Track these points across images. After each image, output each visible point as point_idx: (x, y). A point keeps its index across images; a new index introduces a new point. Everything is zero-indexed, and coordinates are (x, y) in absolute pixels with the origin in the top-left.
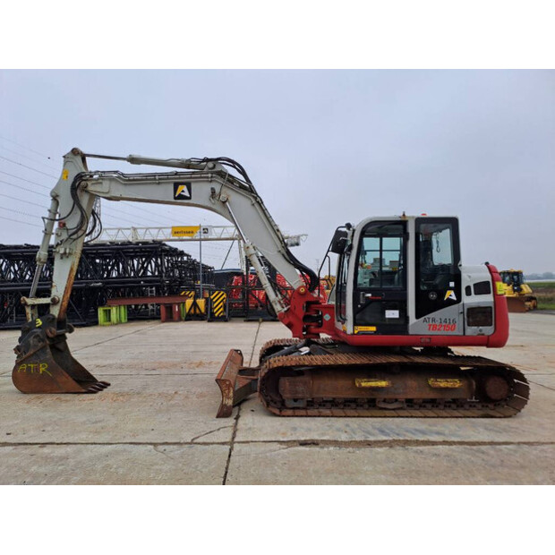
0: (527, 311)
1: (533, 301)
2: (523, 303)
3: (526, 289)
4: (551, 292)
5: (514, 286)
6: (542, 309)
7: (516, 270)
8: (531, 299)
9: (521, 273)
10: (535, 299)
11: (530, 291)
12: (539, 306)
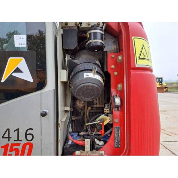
0: (164, 92)
1: (167, 88)
2: (163, 89)
3: (164, 84)
4: (172, 85)
5: (160, 83)
6: (169, 91)
7: (160, 77)
8: (166, 87)
9: (162, 78)
10: (167, 87)
11: (166, 85)
12: (168, 90)
